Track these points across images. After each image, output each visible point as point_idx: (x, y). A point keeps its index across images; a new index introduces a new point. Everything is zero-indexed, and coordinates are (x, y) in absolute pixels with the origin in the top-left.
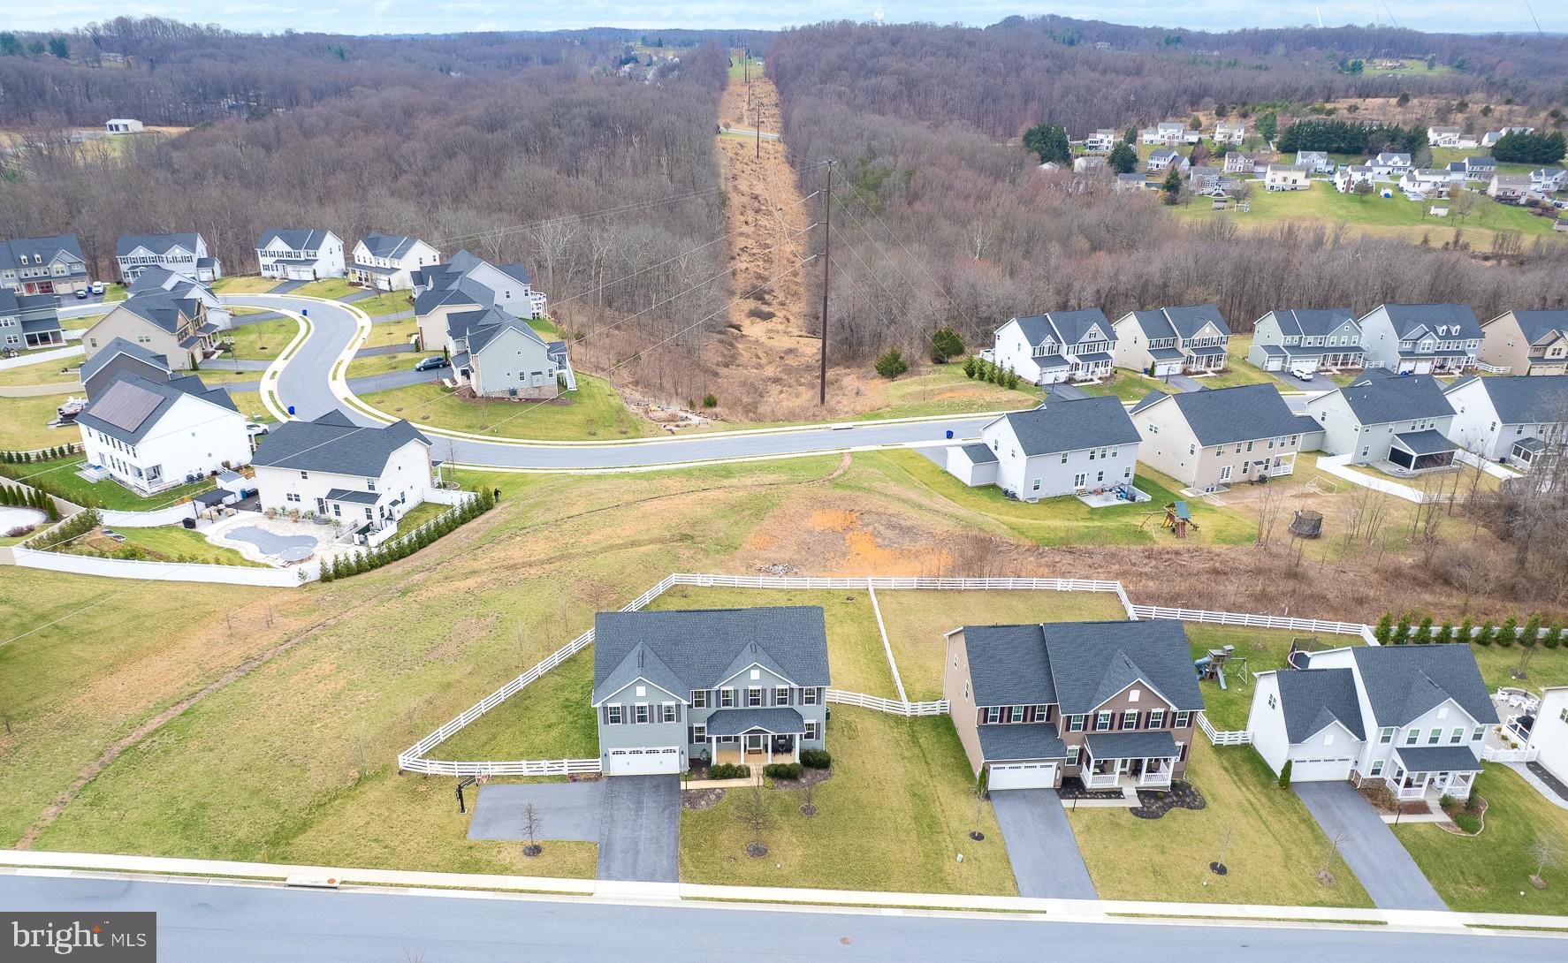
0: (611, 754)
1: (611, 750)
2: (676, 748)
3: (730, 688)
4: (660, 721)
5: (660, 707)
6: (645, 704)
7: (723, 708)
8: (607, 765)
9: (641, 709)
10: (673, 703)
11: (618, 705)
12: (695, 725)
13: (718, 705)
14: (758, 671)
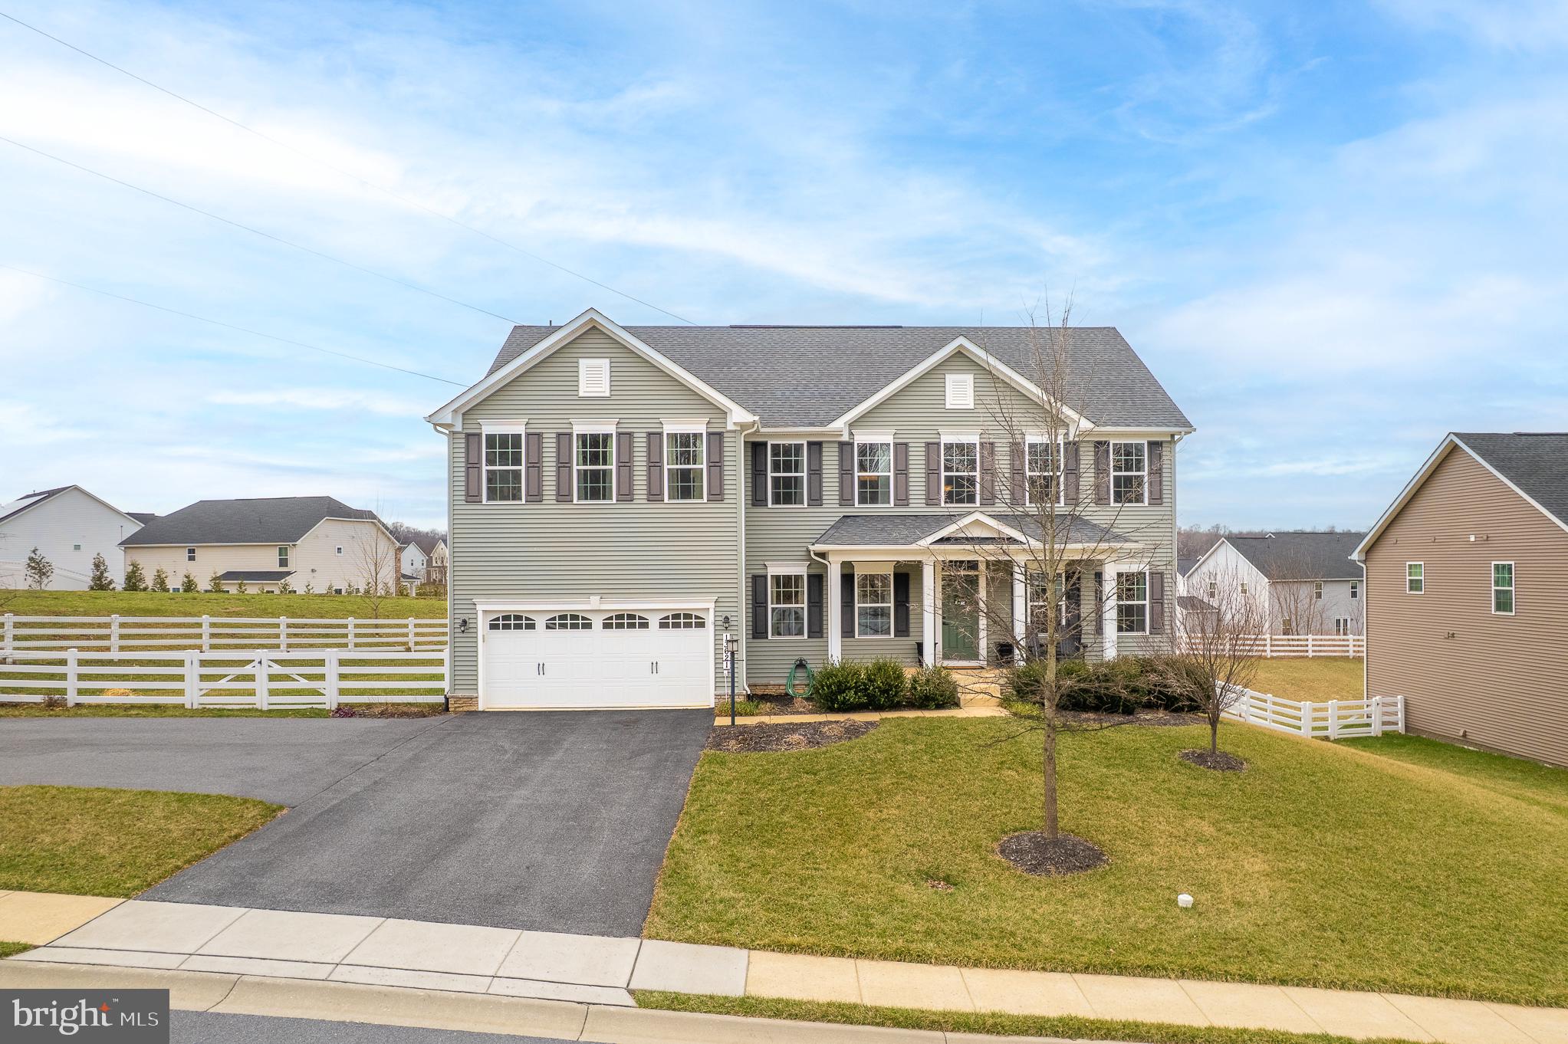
0: (482, 624)
1: (486, 607)
2: (702, 604)
3: (880, 436)
4: (654, 496)
5: (654, 437)
6: (607, 427)
7: (858, 508)
8: (466, 665)
9: (594, 447)
10: (697, 426)
11: (515, 427)
12: (775, 570)
13: (845, 500)
14: (969, 378)
